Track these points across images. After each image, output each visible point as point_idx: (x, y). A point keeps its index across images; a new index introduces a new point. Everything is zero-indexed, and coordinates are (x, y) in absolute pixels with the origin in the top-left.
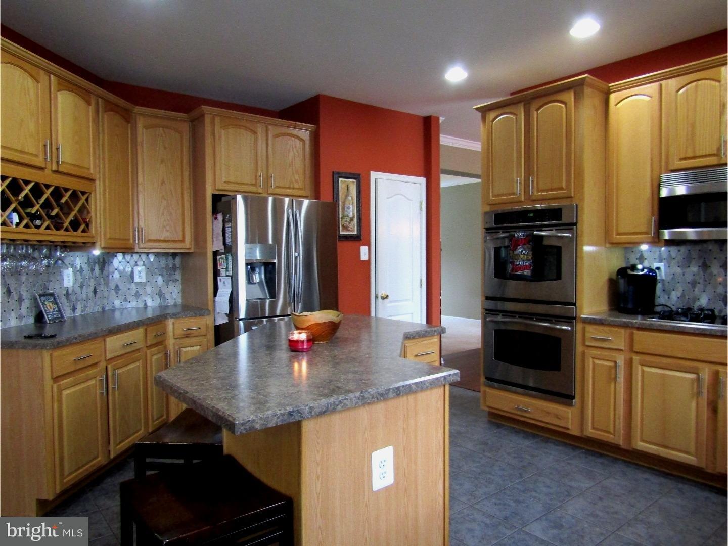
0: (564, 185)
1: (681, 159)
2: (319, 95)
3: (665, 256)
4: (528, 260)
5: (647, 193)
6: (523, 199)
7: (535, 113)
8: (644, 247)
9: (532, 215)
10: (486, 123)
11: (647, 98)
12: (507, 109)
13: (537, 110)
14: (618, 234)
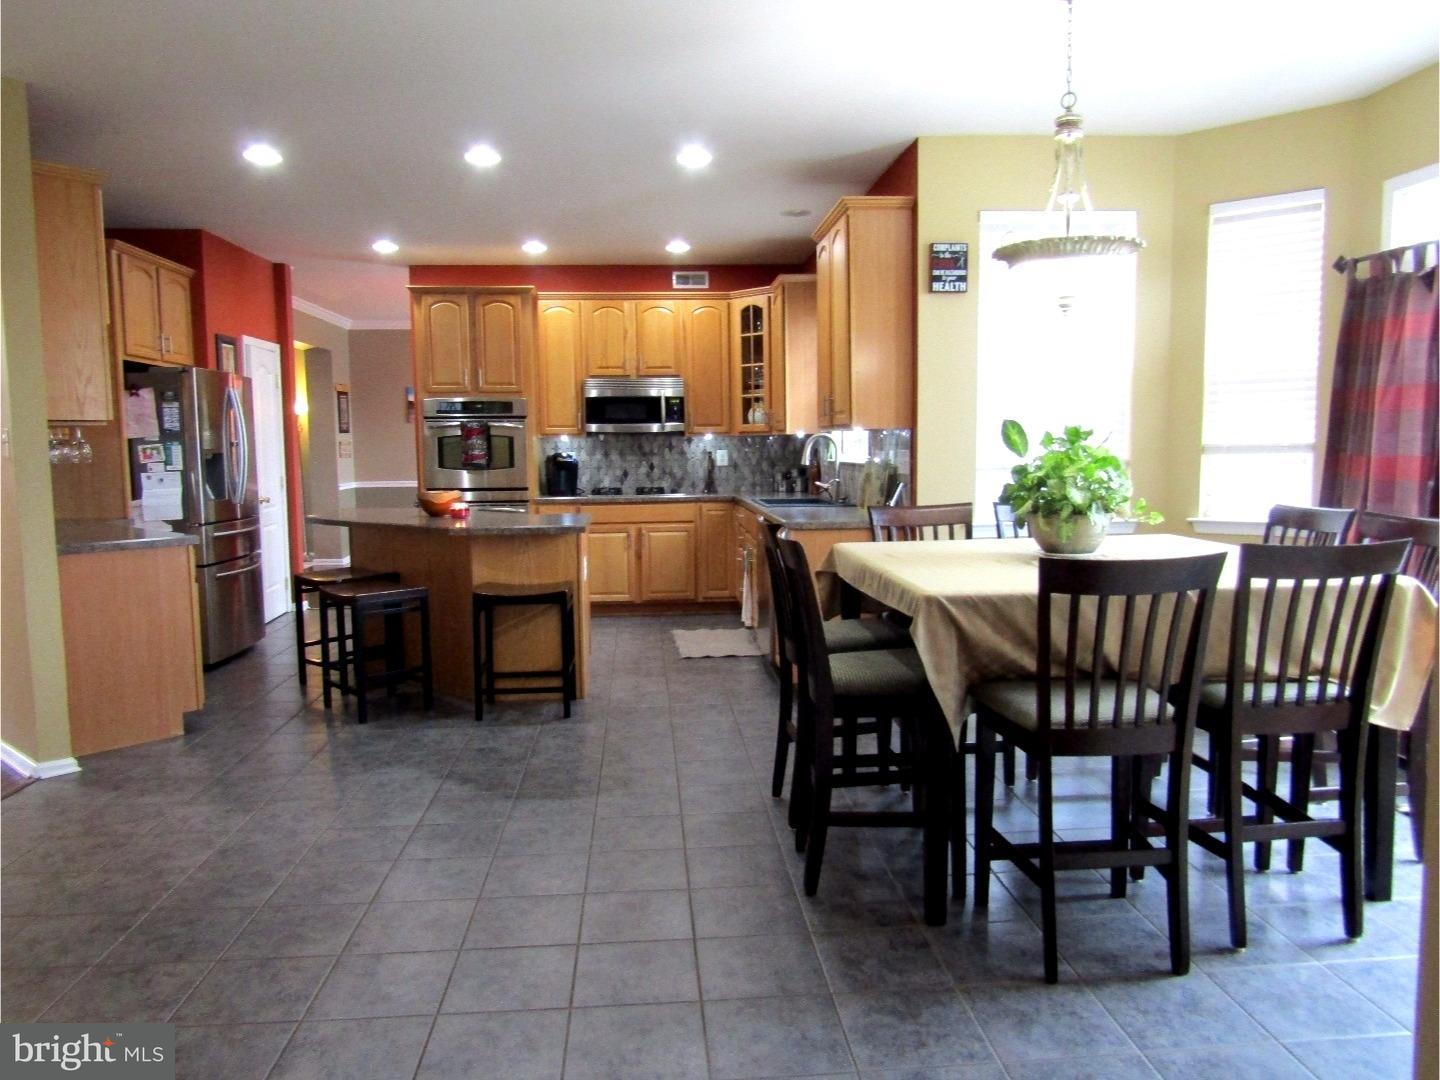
0: (514, 381)
1: (600, 368)
2: (200, 231)
3: (576, 446)
4: (482, 449)
5: (572, 392)
6: (469, 389)
7: (481, 308)
8: (565, 439)
9: (479, 406)
10: (423, 306)
11: (570, 313)
12: (447, 297)
13: (484, 305)
14: (549, 426)
